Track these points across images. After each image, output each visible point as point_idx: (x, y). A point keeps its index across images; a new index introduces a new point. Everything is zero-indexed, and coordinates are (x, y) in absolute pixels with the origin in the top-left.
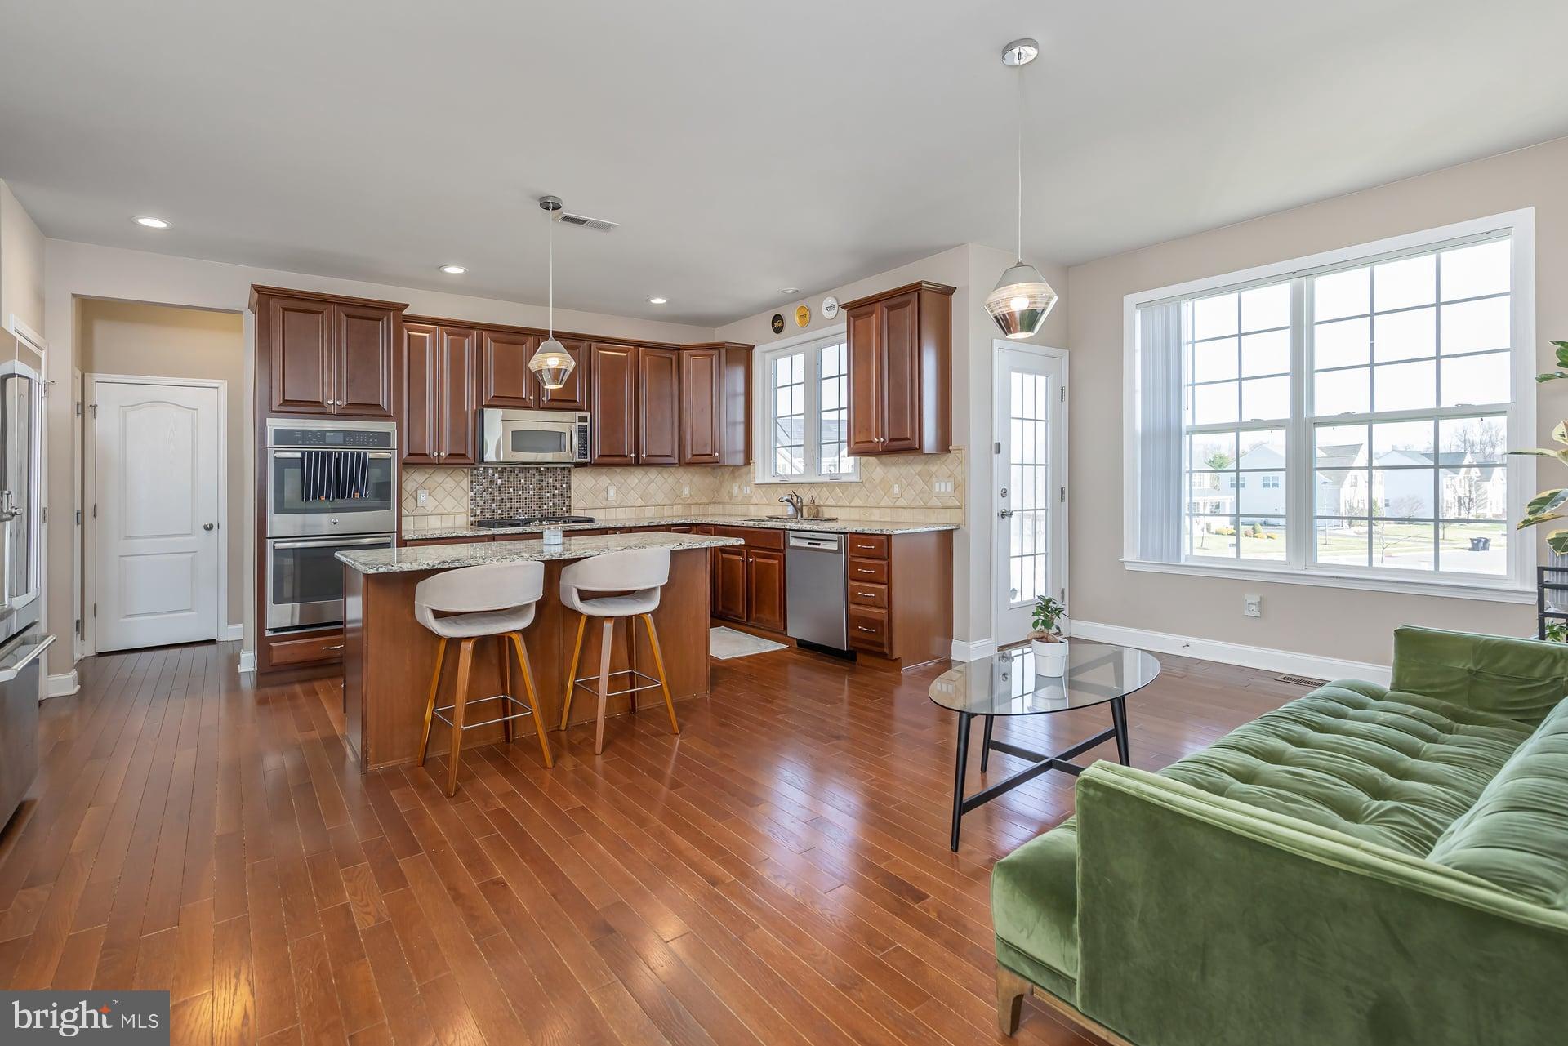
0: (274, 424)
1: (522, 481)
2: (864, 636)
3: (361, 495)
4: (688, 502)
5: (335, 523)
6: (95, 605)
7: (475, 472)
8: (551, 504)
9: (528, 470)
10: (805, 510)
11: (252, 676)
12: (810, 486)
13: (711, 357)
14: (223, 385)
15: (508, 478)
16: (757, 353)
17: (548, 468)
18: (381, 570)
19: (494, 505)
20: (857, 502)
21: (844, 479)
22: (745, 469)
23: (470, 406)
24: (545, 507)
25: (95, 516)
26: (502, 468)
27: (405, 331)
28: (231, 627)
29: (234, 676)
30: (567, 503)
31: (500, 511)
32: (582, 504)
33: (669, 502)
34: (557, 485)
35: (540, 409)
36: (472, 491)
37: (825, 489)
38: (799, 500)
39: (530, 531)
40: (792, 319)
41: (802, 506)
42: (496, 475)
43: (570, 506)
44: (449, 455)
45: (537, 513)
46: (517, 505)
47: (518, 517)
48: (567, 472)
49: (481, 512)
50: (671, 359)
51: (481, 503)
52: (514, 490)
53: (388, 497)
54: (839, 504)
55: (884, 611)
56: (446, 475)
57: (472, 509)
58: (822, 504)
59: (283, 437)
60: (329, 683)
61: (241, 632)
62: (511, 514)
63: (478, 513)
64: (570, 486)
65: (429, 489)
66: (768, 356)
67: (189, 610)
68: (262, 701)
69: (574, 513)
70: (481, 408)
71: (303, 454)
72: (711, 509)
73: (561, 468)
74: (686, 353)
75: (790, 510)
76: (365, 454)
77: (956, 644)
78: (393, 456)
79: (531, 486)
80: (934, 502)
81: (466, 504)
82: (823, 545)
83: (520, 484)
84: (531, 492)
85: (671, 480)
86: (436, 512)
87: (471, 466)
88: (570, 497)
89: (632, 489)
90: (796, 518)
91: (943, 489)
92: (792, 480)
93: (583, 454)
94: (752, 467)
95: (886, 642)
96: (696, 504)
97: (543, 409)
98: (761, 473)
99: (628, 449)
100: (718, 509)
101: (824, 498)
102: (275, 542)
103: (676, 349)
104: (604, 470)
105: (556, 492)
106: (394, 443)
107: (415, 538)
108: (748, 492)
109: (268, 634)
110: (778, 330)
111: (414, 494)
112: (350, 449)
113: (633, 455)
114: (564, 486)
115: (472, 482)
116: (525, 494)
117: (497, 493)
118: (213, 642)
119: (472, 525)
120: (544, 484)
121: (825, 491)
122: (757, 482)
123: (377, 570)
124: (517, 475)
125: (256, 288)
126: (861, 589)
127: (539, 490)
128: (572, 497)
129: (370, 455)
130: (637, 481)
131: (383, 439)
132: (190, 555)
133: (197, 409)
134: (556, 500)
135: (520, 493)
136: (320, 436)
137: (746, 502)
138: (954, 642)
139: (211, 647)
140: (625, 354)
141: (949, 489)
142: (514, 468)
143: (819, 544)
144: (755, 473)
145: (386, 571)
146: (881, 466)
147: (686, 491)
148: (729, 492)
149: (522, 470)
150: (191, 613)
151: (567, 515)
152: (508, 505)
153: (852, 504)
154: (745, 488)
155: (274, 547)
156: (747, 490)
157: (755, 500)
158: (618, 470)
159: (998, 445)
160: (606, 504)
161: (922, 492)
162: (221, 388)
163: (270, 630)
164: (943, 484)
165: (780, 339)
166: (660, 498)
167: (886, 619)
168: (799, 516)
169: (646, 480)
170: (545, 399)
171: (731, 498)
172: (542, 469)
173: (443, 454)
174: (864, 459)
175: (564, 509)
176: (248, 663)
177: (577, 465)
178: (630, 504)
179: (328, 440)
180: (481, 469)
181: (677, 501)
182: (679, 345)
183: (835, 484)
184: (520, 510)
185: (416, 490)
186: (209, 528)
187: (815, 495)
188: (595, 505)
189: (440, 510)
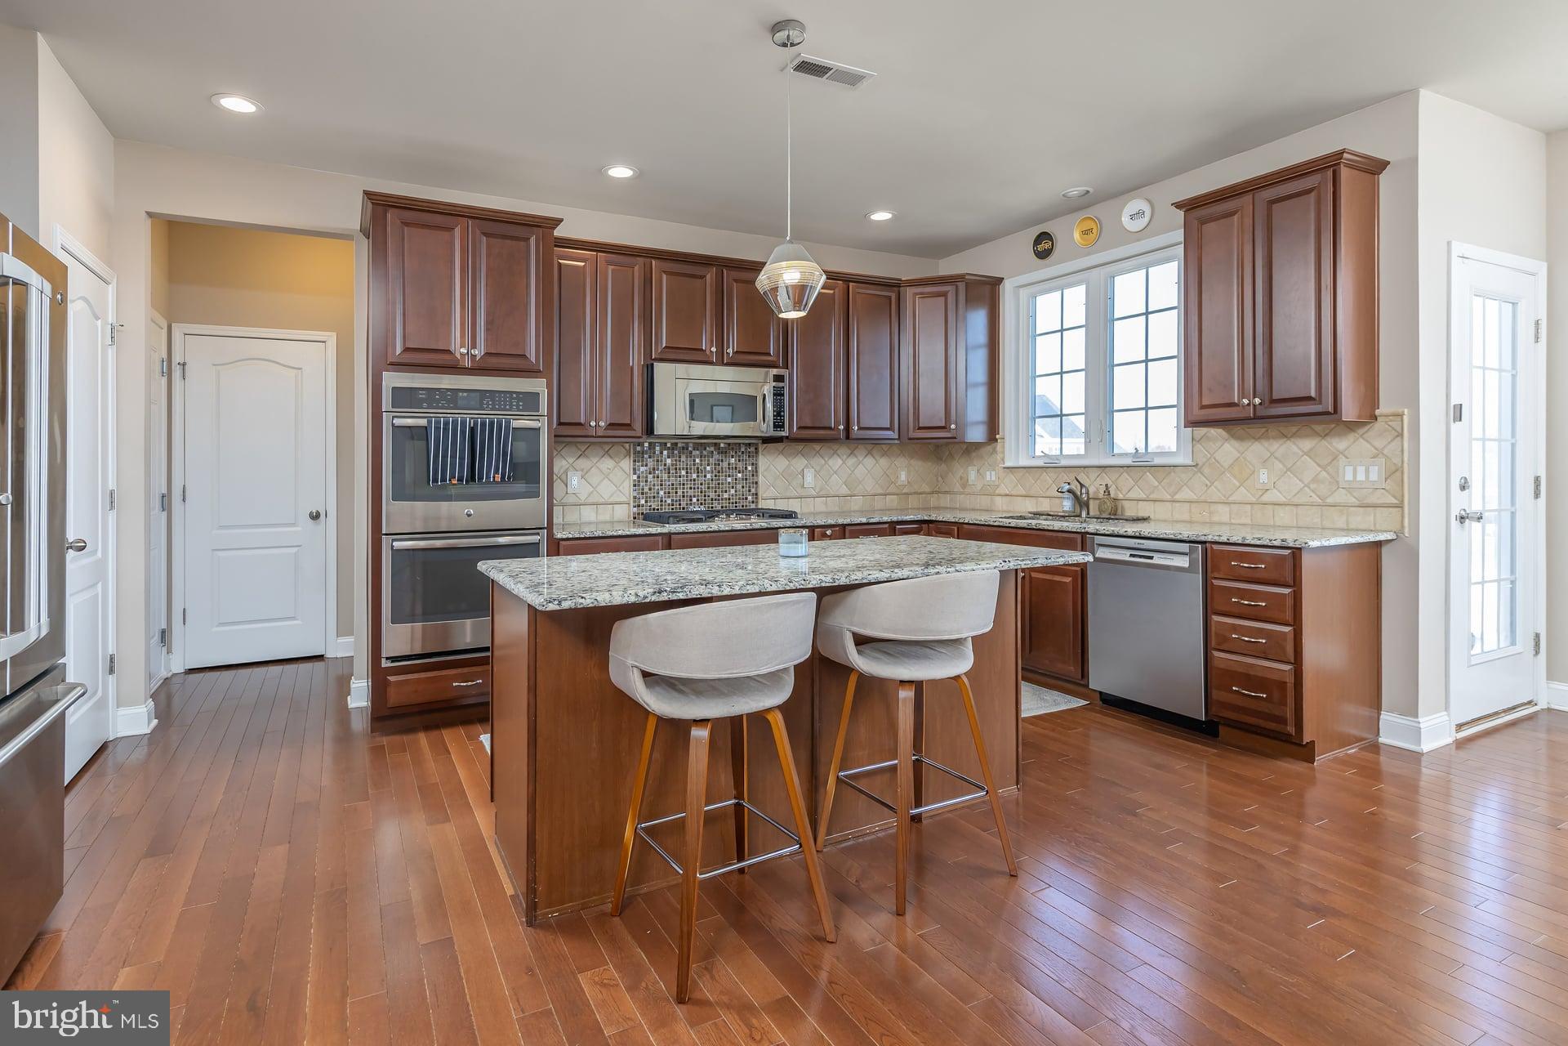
0: (392, 380)
1: (698, 461)
2: (1239, 702)
3: (503, 477)
4: (904, 491)
5: (469, 515)
6: (184, 609)
7: (639, 448)
8: (733, 491)
9: (704, 446)
10: (1093, 505)
11: (364, 714)
12: (1098, 471)
13: (944, 295)
14: (332, 338)
15: (680, 457)
16: (1007, 290)
17: (729, 444)
18: (566, 605)
19: (662, 493)
20: (1186, 494)
21: (1157, 461)
22: (989, 448)
23: (635, 359)
24: (726, 496)
25: (184, 500)
26: (672, 444)
27: (555, 259)
28: (341, 640)
29: (344, 712)
30: (753, 490)
31: (669, 501)
32: (772, 492)
33: (881, 491)
34: (740, 465)
35: (723, 364)
36: (635, 474)
37: (1125, 474)
38: (1084, 491)
39: (716, 528)
40: (1069, 233)
41: (1089, 498)
42: (665, 452)
43: (756, 494)
44: (610, 424)
45: (715, 504)
46: (691, 492)
47: (691, 508)
48: (752, 449)
49: (646, 502)
50: (890, 298)
51: (646, 489)
52: (687, 473)
53: (536, 480)
54: (1152, 496)
55: (1287, 667)
56: (602, 453)
57: (635, 498)
58: (1121, 496)
59: (404, 398)
60: (461, 731)
61: (352, 647)
62: (683, 504)
63: (643, 502)
64: (756, 468)
65: (582, 470)
66: (1023, 293)
67: (293, 618)
68: (377, 751)
69: (762, 504)
70: (650, 362)
71: (430, 422)
72: (933, 501)
73: (746, 445)
74: (909, 292)
75: (1067, 505)
76: (508, 423)
77: (1388, 719)
78: (542, 424)
79: (708, 468)
80: (1340, 497)
81: (626, 491)
82: (1158, 560)
83: (694, 465)
84: (709, 476)
85: (884, 462)
86: (591, 500)
87: (634, 440)
88: (756, 483)
89: (835, 472)
90: (1080, 516)
91: (1361, 477)
92: (1064, 463)
93: (778, 425)
94: (999, 445)
95: (1289, 714)
96: (915, 493)
97: (728, 364)
98: (1012, 453)
99: (833, 416)
100: (945, 500)
101: (1128, 491)
102: (393, 540)
103: (895, 285)
104: (800, 446)
105: (740, 475)
106: (544, 409)
107: (571, 536)
108: (993, 478)
109: (385, 664)
110: (1043, 255)
111: (564, 477)
112: (488, 415)
113: (841, 427)
114: (750, 468)
115: (635, 461)
116: (700, 478)
117: (665, 476)
118: (320, 658)
119: (635, 518)
120: (725, 465)
121: (1126, 480)
122: (1008, 464)
123: (559, 604)
124: (691, 453)
125: (367, 193)
126: (1235, 628)
127: (718, 473)
128: (760, 483)
129: (515, 424)
130: (841, 462)
131: (529, 401)
132: (296, 549)
133: (300, 369)
134: (739, 487)
135: (694, 476)
136: (451, 397)
137: (990, 492)
138: (1384, 716)
139: (319, 665)
140: (832, 292)
141: (1374, 476)
142: (687, 444)
143: (1151, 558)
144: (1003, 452)
145: (573, 606)
146: (1233, 442)
147: (903, 476)
148: (961, 478)
149: (696, 447)
150: (295, 622)
151: (753, 506)
152: (680, 492)
153: (1177, 497)
154: (988, 473)
155: (392, 546)
156: (990, 476)
157: (1003, 490)
158: (817, 446)
159: (1459, 409)
160: (804, 493)
161: (1315, 480)
162: (329, 343)
163: (387, 658)
164: (1361, 470)
165: (1047, 266)
166: (870, 486)
167: (1290, 680)
168: (1084, 514)
169: (851, 461)
170: (730, 351)
171: (964, 486)
172: (722, 445)
173: (602, 424)
174: (1202, 431)
175: (750, 498)
176: (359, 696)
177: (767, 440)
178: (833, 493)
179: (460, 403)
180: (646, 445)
181: (892, 489)
182: (900, 280)
183: (1142, 466)
184: (694, 500)
185: (566, 472)
186: (315, 517)
187: (1110, 483)
188: (788, 494)
189: (595, 499)
